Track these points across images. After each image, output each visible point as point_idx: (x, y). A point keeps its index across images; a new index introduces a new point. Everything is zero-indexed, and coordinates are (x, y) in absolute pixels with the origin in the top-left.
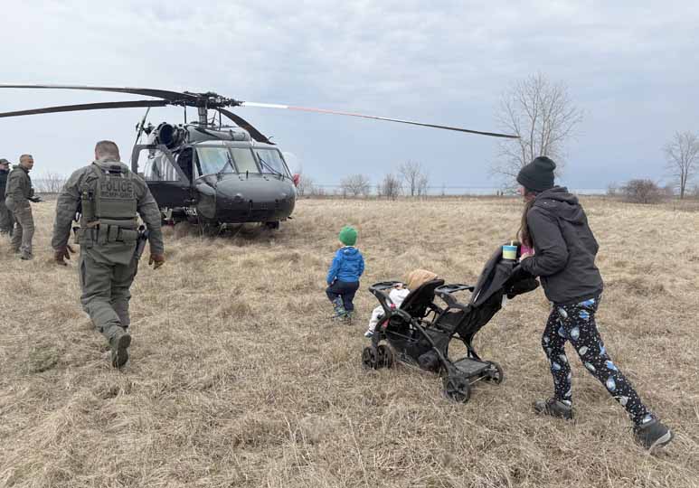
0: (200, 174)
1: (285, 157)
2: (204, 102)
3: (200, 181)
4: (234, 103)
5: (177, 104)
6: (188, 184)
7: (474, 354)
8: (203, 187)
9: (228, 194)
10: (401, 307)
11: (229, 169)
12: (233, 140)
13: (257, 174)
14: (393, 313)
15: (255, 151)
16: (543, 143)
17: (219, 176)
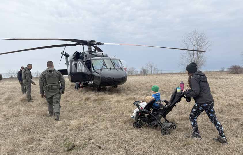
0: (94, 69)
1: (122, 62)
2: (90, 44)
3: (94, 72)
4: (100, 44)
5: (80, 45)
6: (90, 73)
7: (167, 121)
8: (95, 74)
9: (105, 77)
10: (144, 108)
11: (104, 67)
12: (104, 57)
13: (113, 69)
14: (142, 110)
15: (112, 60)
16: (197, 54)
17: (101, 70)
